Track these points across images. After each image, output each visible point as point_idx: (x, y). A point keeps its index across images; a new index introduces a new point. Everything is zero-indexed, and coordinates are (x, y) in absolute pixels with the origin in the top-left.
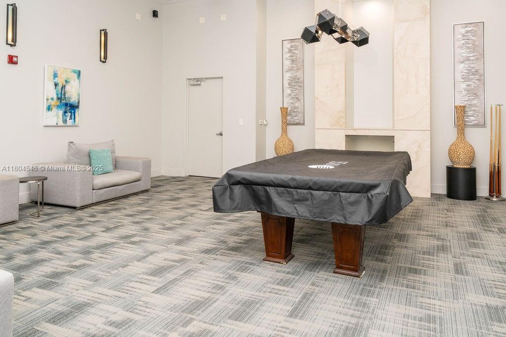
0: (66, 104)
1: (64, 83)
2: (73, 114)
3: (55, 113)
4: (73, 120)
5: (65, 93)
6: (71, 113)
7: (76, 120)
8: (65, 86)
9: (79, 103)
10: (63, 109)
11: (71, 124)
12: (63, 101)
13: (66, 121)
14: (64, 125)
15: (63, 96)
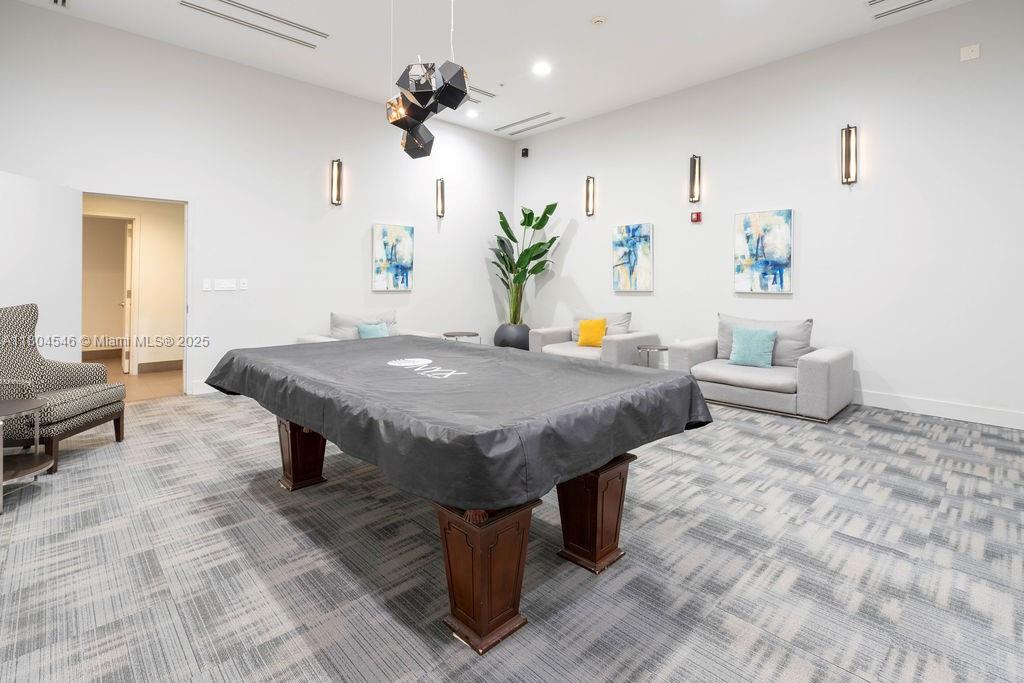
0: (767, 263)
1: (762, 233)
2: (778, 276)
3: (748, 276)
4: (778, 285)
5: (763, 247)
6: (775, 275)
7: (784, 283)
8: (762, 237)
9: (789, 258)
10: (761, 270)
11: (776, 291)
12: (760, 259)
13: (766, 286)
14: (763, 291)
15: (760, 252)
